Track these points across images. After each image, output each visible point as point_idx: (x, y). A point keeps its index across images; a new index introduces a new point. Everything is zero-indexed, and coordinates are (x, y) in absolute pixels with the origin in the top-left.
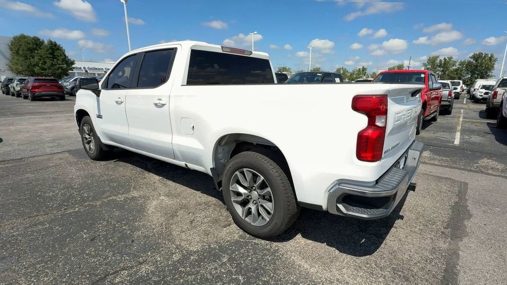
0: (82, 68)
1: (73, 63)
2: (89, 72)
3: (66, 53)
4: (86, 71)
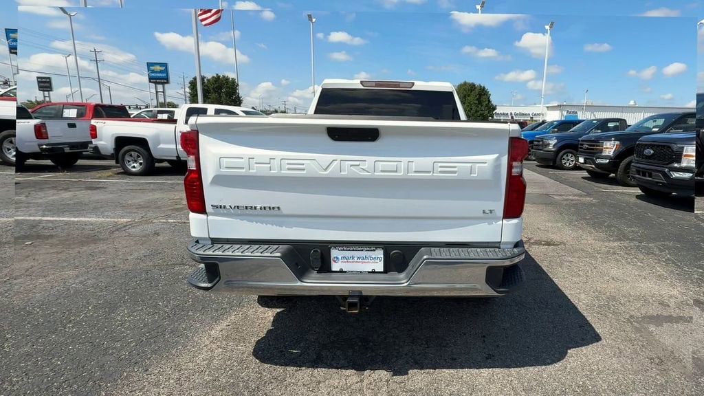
0: (509, 114)
1: (494, 108)
2: (515, 118)
3: (491, 98)
4: (512, 117)
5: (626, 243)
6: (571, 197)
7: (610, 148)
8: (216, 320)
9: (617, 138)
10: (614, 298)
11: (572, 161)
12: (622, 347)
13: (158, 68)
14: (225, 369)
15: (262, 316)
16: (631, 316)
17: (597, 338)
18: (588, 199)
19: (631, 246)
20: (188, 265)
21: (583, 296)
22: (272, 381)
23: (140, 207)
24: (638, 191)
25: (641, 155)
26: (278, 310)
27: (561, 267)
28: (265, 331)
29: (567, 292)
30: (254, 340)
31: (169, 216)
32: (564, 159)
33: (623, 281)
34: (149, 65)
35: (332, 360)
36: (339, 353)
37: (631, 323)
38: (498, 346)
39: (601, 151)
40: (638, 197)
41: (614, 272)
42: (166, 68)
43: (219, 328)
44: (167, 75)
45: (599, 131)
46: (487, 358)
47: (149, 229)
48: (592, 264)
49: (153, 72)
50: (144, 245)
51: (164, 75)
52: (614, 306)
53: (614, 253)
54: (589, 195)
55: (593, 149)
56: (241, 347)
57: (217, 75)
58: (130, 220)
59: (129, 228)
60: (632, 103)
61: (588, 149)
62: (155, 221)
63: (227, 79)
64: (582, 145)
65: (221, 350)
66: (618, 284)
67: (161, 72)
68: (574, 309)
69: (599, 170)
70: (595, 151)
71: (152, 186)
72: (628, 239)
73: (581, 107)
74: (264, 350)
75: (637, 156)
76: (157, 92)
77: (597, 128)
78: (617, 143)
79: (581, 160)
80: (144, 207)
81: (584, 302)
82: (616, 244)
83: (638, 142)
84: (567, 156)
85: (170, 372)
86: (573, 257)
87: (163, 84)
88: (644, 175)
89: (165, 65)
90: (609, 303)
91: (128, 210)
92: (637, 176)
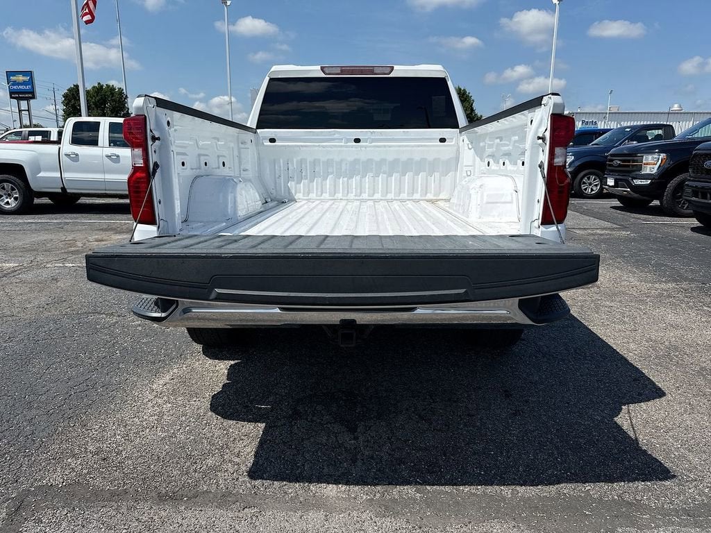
5: (685, 285)
6: (598, 231)
7: (652, 164)
8: (157, 373)
9: (662, 149)
10: (676, 348)
11: (596, 185)
12: (693, 402)
13: (21, 78)
14: (181, 425)
15: (212, 368)
16: (702, 368)
17: (659, 393)
18: (624, 233)
19: (691, 287)
20: (103, 313)
21: (632, 346)
22: (243, 437)
23: (25, 250)
24: (695, 222)
25: (699, 169)
26: (232, 362)
27: (597, 313)
28: (221, 385)
29: (611, 342)
30: (208, 395)
31: (65, 259)
32: (584, 183)
33: (684, 328)
34: (9, 74)
35: (313, 416)
36: (319, 408)
37: (704, 376)
38: (527, 402)
39: (640, 168)
40: (694, 229)
41: (671, 317)
42: (32, 78)
43: (161, 382)
44: (33, 87)
45: (635, 142)
46: (515, 414)
47: (45, 274)
48: (640, 309)
49: (15, 83)
50: (44, 292)
51: (28, 87)
52: (677, 356)
53: (669, 296)
54: (624, 228)
55: (628, 166)
56: (195, 403)
57: (99, 84)
58: (17, 265)
59: (19, 274)
60: (676, 107)
61: (620, 166)
62: (48, 266)
63: (111, 89)
64: (612, 161)
65: (170, 405)
66: (679, 332)
67: (24, 83)
68: (624, 360)
69: (636, 195)
70: (630, 169)
71: (34, 226)
72: (686, 279)
73: (602, 115)
74: (224, 405)
75: (693, 172)
76: (20, 111)
77: (631, 139)
78: (663, 156)
79: (611, 182)
80: (30, 250)
81: (636, 353)
82: (670, 285)
83: (694, 152)
84: (589, 178)
85: (114, 428)
86: (612, 301)
87: (28, 99)
88: (704, 197)
89: (30, 74)
90: (670, 354)
91: (11, 254)
92: (694, 199)
